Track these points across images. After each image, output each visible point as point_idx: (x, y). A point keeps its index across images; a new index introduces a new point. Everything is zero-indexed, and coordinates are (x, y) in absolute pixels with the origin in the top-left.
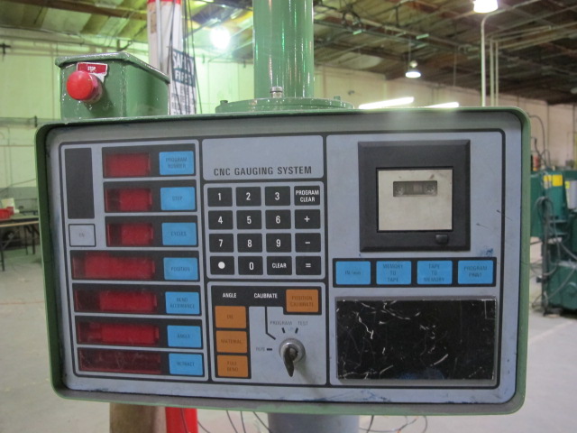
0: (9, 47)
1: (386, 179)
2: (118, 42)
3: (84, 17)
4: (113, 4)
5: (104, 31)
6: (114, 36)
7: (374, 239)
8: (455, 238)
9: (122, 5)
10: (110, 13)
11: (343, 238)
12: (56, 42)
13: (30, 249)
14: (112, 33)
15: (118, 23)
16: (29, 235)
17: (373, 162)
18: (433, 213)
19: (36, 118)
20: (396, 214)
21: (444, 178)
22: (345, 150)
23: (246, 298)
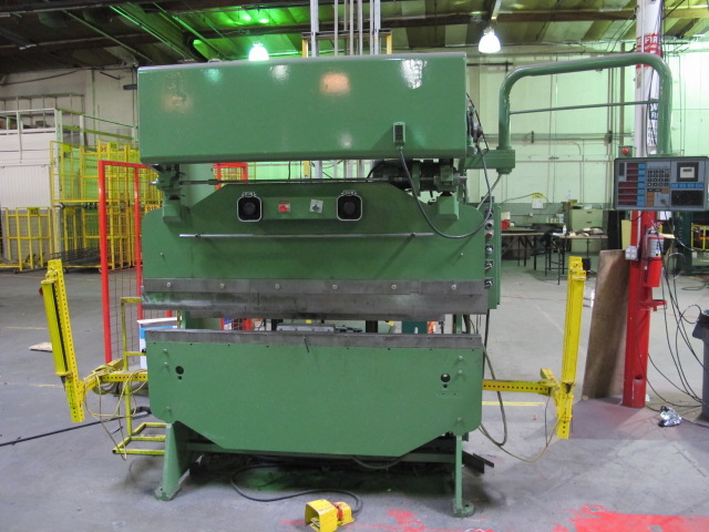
0: (511, 64)
1: (682, 169)
2: (623, 46)
3: (586, 25)
4: (618, 6)
5: (607, 35)
6: (619, 39)
7: (680, 179)
8: (695, 179)
9: (629, 5)
10: (614, 17)
11: (673, 179)
12: (556, 54)
13: (522, 263)
14: (617, 36)
15: (624, 25)
16: (522, 247)
17: (679, 166)
18: (691, 175)
19: (533, 133)
20: (683, 175)
21: (693, 169)
22: (675, 164)
23: (654, 190)
